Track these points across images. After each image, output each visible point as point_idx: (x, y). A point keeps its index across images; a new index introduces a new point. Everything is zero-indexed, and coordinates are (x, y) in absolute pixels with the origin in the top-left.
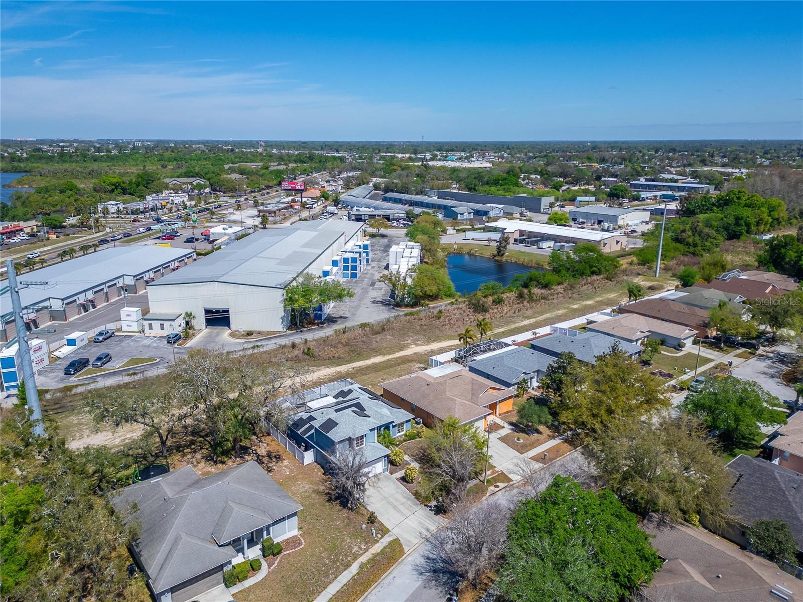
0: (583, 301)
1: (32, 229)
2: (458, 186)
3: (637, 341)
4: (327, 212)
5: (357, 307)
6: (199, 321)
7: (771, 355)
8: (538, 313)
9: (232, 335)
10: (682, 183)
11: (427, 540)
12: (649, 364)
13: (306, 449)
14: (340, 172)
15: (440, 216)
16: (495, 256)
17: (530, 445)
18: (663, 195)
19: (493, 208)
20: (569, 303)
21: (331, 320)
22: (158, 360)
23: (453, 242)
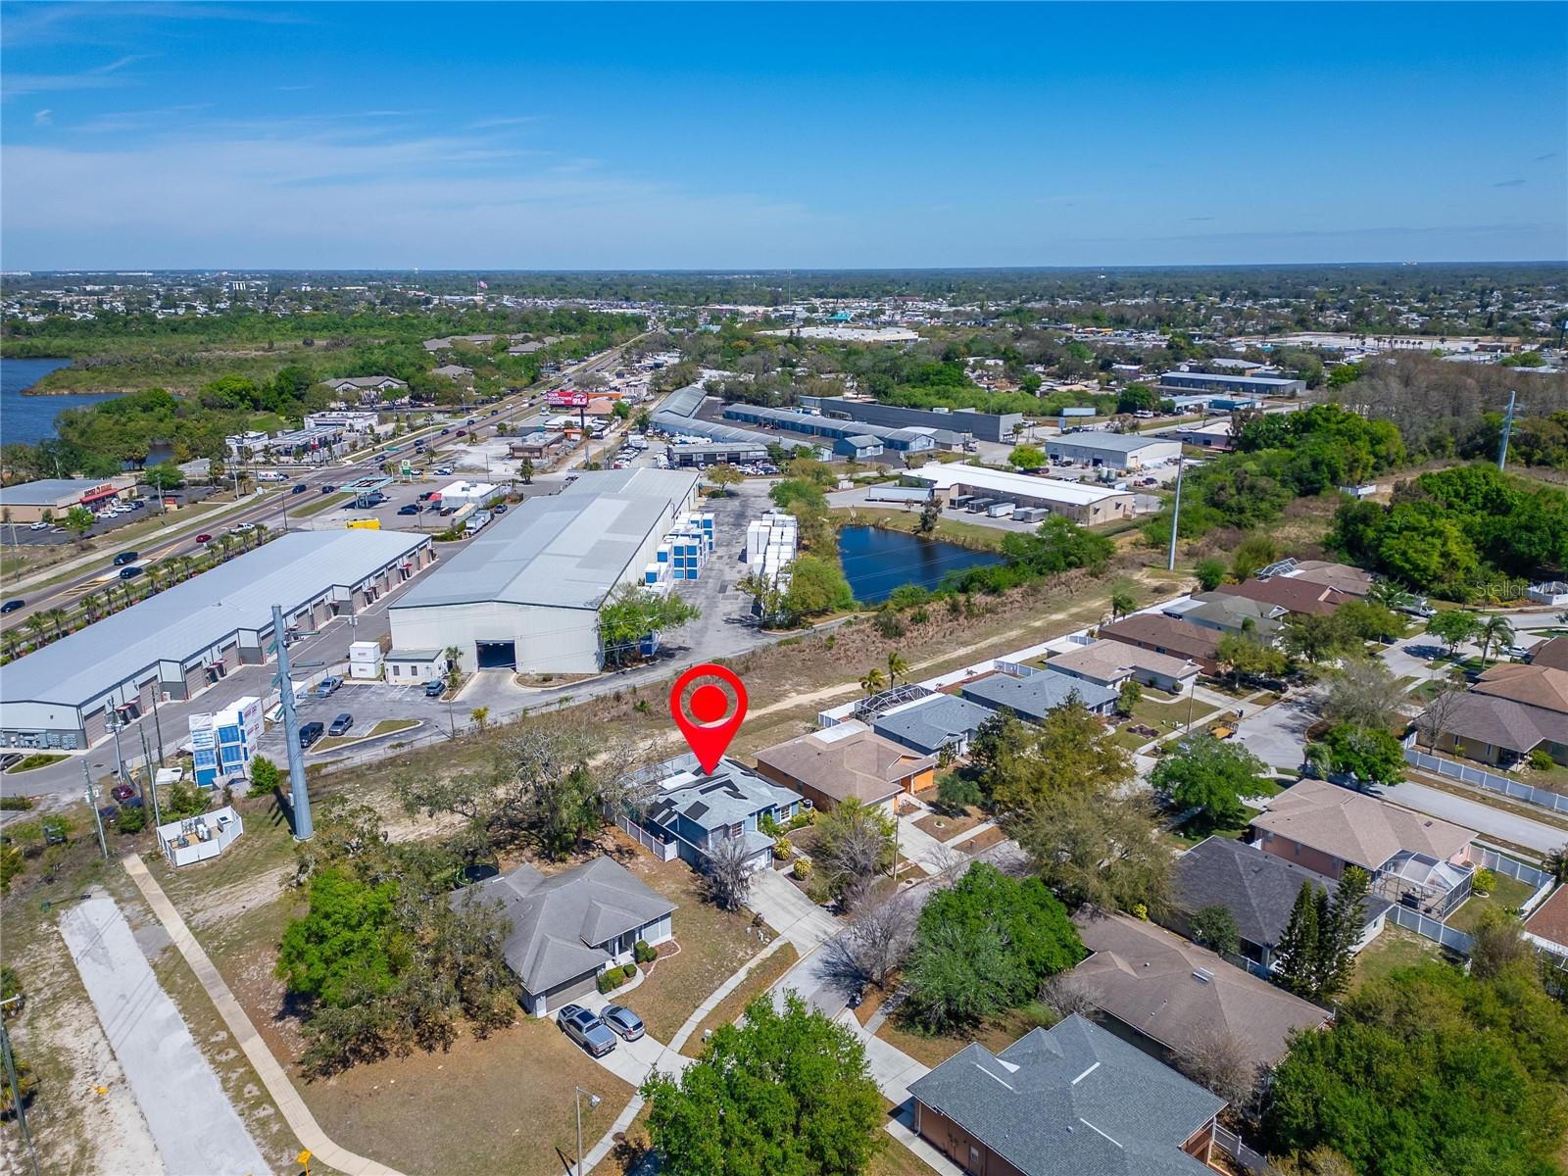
0: (1051, 614)
1: (131, 492)
2: (855, 384)
3: (1114, 682)
4: (629, 446)
5: (704, 630)
6: (469, 661)
7: (1302, 699)
8: (980, 635)
9: (522, 681)
10: (1253, 375)
11: (825, 944)
12: (1128, 717)
13: (666, 841)
14: (641, 357)
15: (827, 454)
16: (918, 532)
17: (953, 830)
18: (1214, 401)
19: (916, 437)
20: (1029, 618)
21: (667, 654)
22: (422, 723)
23: (848, 505)
